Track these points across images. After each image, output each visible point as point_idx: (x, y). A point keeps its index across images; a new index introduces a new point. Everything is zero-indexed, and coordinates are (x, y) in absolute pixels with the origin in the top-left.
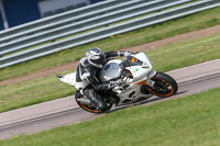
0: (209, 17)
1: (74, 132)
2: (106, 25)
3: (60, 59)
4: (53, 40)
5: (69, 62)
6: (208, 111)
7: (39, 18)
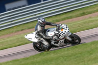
0: (81, 12)
1: (21, 62)
2: (35, 15)
3: (15, 30)
4: (12, 21)
5: (18, 31)
6: (81, 54)
7: (5, 11)
